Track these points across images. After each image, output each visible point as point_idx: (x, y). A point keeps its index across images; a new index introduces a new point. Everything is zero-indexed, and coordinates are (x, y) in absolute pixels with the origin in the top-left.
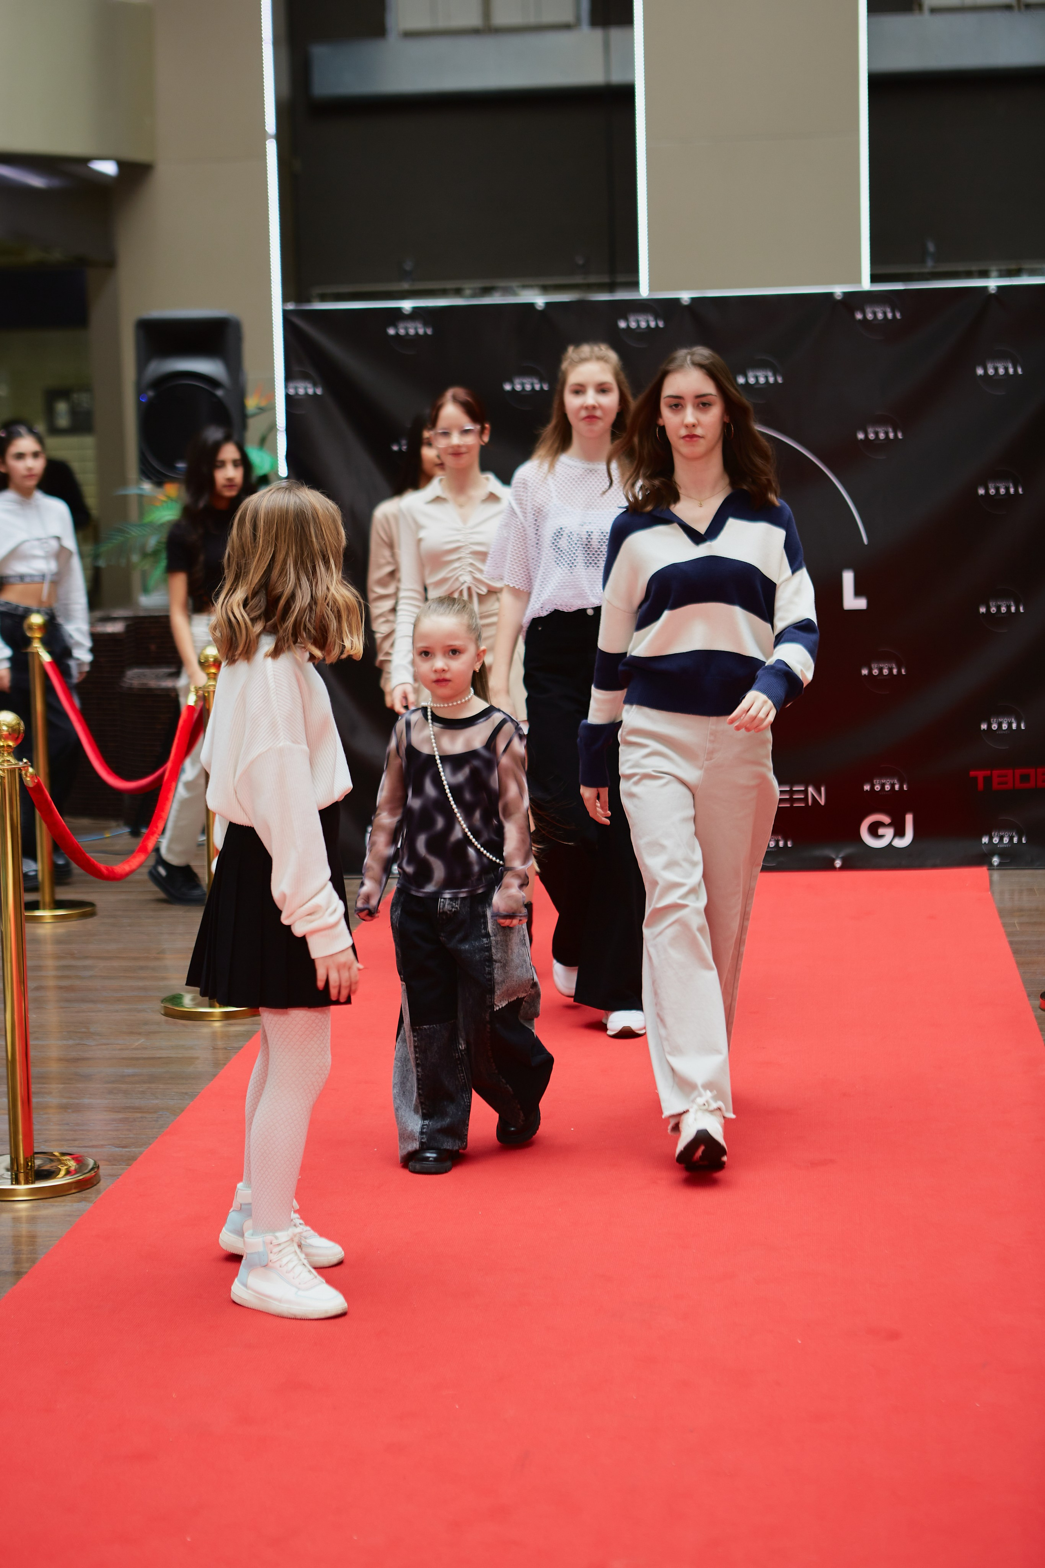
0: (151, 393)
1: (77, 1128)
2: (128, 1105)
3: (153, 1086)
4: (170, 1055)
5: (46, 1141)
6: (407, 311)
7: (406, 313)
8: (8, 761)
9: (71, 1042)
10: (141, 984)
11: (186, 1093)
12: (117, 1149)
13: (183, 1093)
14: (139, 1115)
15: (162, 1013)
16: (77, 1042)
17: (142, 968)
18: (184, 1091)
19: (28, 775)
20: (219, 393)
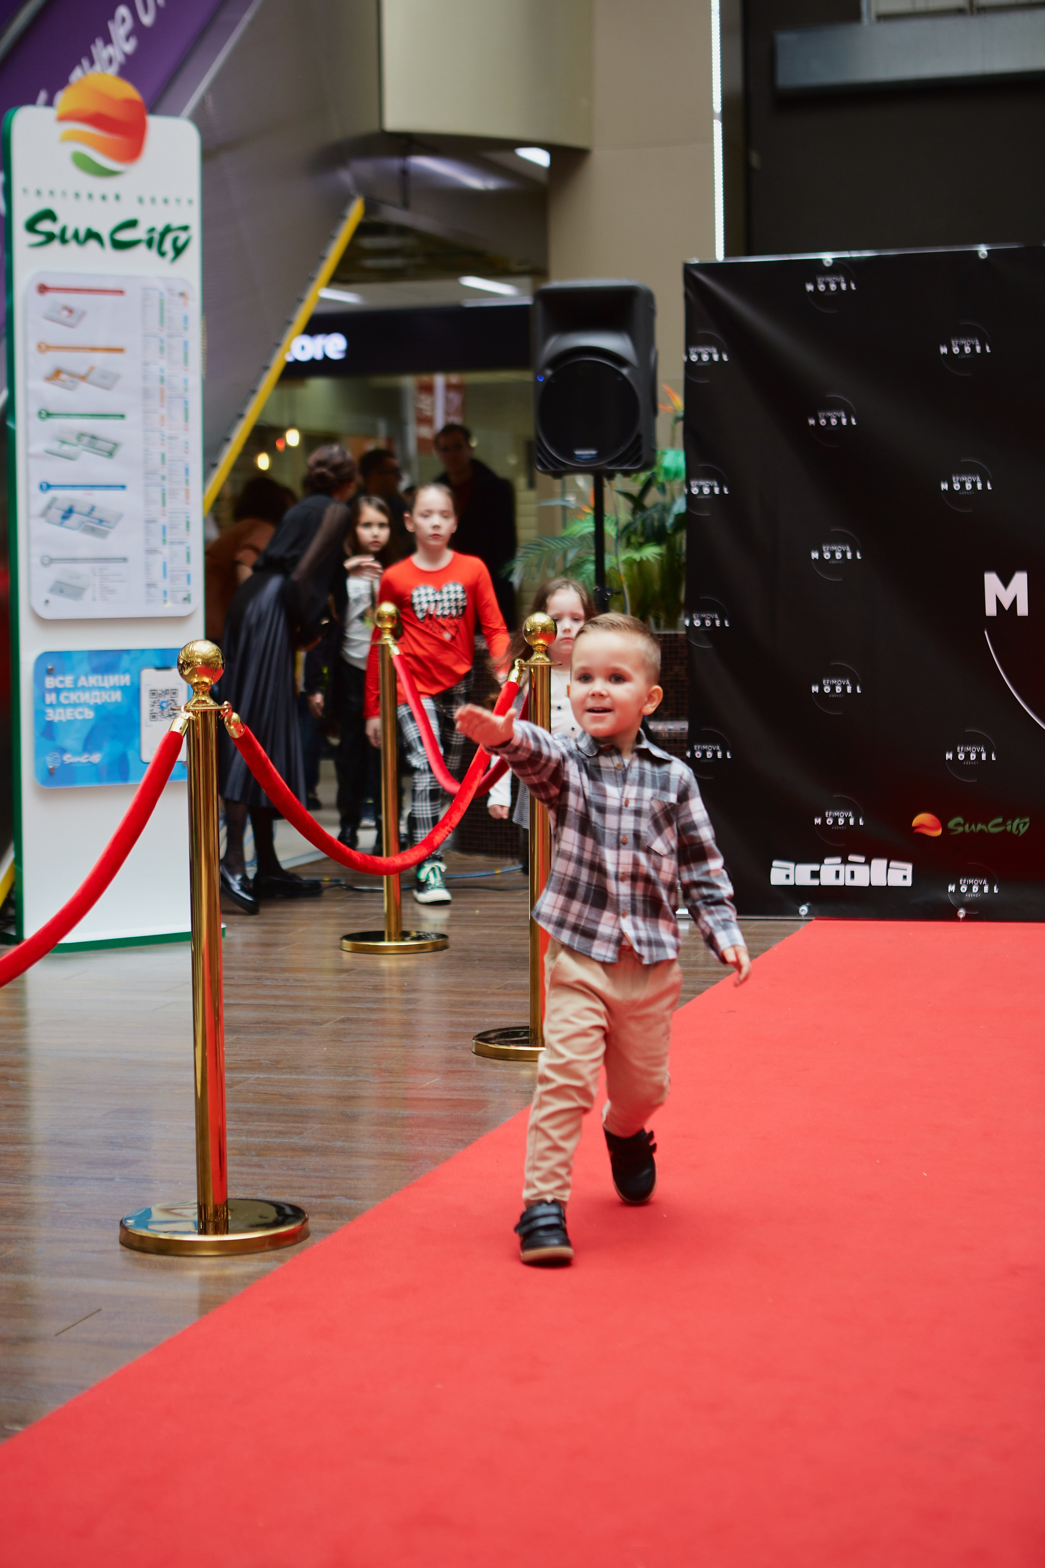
0: (549, 372)
1: (312, 1174)
2: (386, 1151)
3: (426, 1130)
4: (461, 1097)
5: (267, 1188)
6: (828, 262)
7: (827, 265)
8: (204, 702)
9: (353, 1079)
10: (463, 1019)
11: (461, 1140)
12: (348, 1201)
13: (458, 1140)
14: (393, 1162)
15: (474, 1050)
16: (360, 1078)
17: (472, 1003)
18: (460, 1137)
19: (232, 722)
20: (625, 371)
